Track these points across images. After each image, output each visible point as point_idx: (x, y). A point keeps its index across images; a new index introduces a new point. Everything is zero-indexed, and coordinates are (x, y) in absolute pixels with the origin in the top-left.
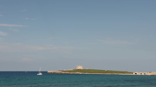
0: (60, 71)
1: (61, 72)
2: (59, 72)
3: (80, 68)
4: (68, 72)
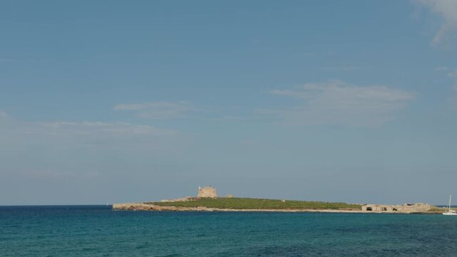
0: (148, 204)
1: (152, 206)
2: (146, 205)
3: (207, 193)
4: (172, 205)
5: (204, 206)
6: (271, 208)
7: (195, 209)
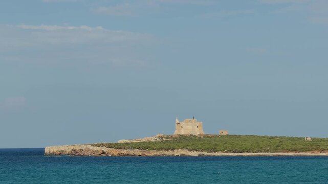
0: (99, 145)
1: (105, 149)
2: (95, 148)
3: (190, 128)
4: (134, 148)
5: (184, 148)
6: (288, 151)
7: (170, 153)
